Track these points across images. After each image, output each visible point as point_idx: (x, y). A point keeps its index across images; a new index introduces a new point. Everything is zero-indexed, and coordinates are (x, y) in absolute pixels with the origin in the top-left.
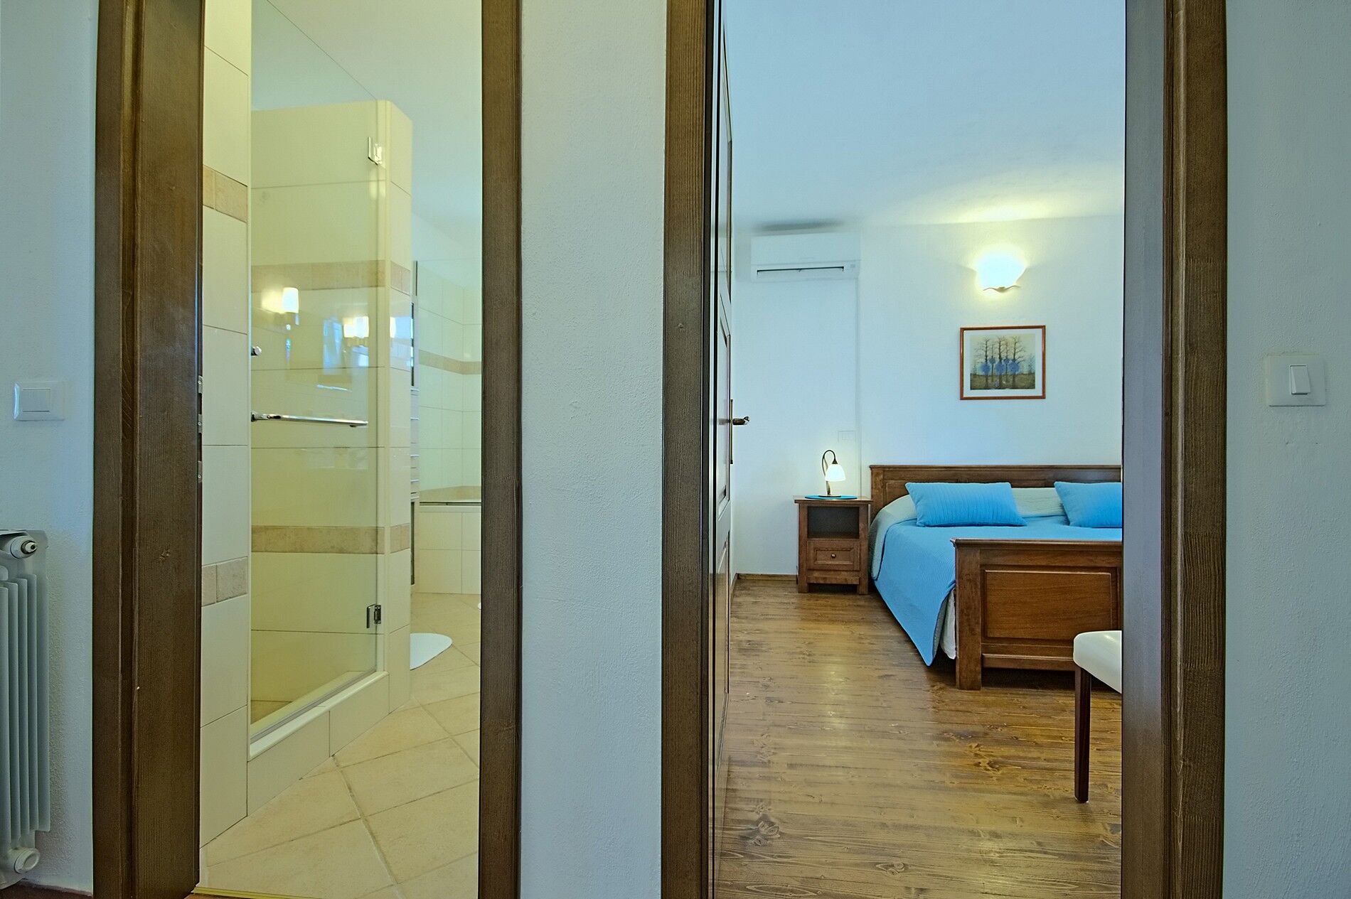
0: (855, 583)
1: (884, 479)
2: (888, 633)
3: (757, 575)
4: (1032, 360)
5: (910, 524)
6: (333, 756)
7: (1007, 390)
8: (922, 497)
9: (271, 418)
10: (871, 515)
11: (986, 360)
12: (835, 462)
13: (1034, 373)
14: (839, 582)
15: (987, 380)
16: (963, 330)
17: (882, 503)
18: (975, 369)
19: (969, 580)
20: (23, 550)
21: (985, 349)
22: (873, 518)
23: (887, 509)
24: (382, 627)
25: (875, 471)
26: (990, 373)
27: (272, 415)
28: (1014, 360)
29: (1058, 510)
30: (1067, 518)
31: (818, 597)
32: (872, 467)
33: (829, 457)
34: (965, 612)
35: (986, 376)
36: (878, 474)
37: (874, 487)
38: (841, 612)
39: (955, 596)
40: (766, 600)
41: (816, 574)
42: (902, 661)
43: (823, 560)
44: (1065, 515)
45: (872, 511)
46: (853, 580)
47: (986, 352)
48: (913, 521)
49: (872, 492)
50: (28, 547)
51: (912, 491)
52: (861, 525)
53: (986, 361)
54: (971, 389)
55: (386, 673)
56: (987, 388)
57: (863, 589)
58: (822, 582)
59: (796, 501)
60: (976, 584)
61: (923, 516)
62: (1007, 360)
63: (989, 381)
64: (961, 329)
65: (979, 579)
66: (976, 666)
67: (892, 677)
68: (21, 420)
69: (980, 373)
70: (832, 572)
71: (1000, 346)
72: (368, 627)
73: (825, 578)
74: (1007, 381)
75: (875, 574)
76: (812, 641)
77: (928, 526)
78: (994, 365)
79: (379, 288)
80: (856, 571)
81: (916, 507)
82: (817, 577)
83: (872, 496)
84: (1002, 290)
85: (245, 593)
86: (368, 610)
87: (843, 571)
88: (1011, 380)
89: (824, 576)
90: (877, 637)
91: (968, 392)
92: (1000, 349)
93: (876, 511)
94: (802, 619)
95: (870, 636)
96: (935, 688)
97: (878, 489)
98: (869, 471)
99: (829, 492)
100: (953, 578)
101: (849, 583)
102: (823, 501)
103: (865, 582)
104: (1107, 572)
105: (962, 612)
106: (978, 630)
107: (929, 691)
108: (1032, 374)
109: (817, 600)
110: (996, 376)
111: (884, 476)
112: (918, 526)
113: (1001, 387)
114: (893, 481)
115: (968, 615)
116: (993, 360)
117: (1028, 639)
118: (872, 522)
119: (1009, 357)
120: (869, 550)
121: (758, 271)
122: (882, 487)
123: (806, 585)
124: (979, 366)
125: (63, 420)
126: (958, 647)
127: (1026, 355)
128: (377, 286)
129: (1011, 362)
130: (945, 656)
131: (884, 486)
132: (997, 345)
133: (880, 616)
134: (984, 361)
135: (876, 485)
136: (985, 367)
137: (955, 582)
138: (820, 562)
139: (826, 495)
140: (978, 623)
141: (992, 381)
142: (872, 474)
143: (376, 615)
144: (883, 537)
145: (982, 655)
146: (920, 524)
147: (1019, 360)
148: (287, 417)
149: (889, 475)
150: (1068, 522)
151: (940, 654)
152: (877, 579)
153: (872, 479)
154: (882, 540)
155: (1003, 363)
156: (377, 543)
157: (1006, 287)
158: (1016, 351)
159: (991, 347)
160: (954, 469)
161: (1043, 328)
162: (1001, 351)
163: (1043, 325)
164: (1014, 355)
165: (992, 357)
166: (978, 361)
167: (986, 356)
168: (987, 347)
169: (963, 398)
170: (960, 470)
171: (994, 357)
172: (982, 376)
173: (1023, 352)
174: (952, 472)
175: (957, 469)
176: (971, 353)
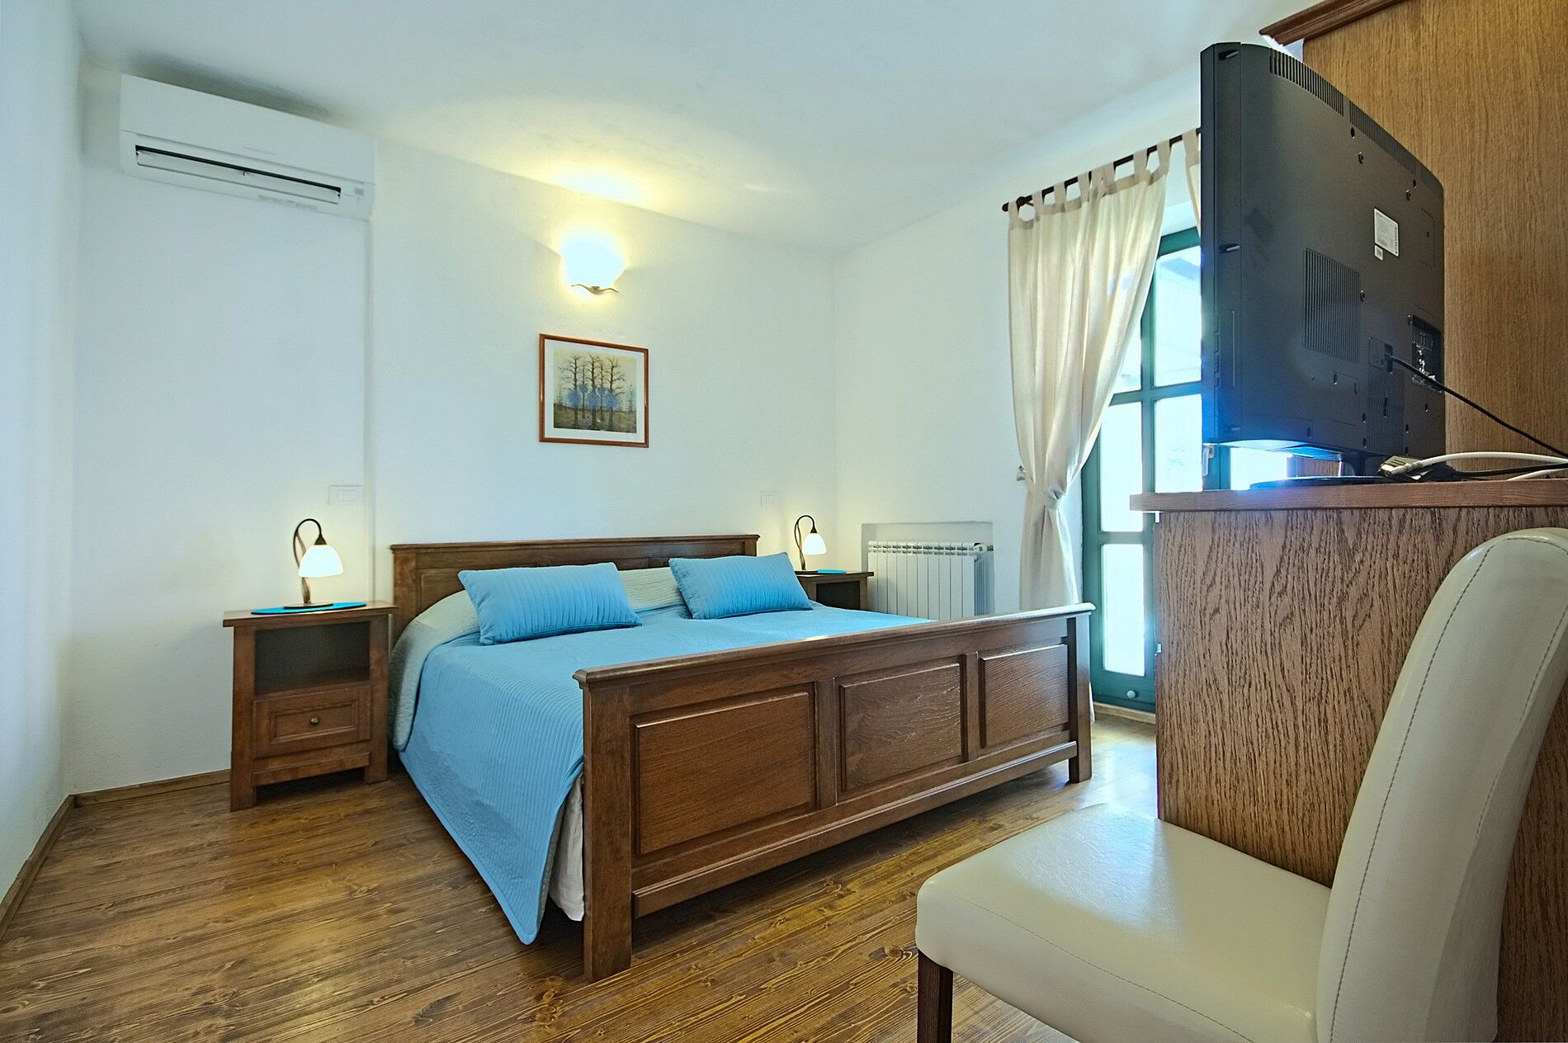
0: (360, 765)
1: (417, 568)
2: (429, 869)
3: (131, 788)
4: (632, 394)
5: (464, 644)
7: (602, 432)
8: (487, 595)
10: (394, 632)
11: (575, 385)
12: (320, 541)
13: (635, 411)
14: (327, 770)
15: (576, 414)
16: (544, 337)
17: (414, 609)
18: (560, 397)
19: (611, 753)
21: (573, 369)
22: (397, 636)
23: (425, 619)
25: (401, 554)
26: (580, 404)
28: (611, 390)
29: (673, 598)
30: (687, 608)
31: (277, 812)
32: (395, 549)
33: (309, 533)
34: (603, 819)
35: (576, 409)
36: (406, 561)
37: (399, 582)
38: (327, 839)
39: (582, 789)
40: (136, 855)
41: (275, 765)
42: (466, 943)
43: (292, 733)
44: (685, 604)
45: (394, 624)
46: (355, 758)
47: (575, 374)
48: (474, 637)
49: (395, 591)
51: (471, 586)
52: (374, 655)
53: (575, 388)
54: (555, 426)
56: (576, 426)
57: (379, 771)
58: (288, 778)
59: (227, 623)
60: (623, 757)
61: (491, 627)
62: (602, 389)
63: (580, 417)
64: (541, 335)
65: (628, 747)
66: (622, 922)
67: (449, 1008)
69: (567, 403)
70: (312, 754)
71: (593, 369)
73: (296, 769)
74: (602, 419)
75: (401, 738)
76: (243, 952)
77: (500, 642)
78: (586, 394)
80: (363, 741)
81: (478, 612)
82: (277, 770)
83: (396, 599)
84: (595, 290)
87: (335, 746)
88: (608, 418)
89: (293, 765)
90: (407, 887)
91: (550, 431)
92: (593, 373)
93: (403, 624)
94: (229, 888)
95: (392, 887)
96: (546, 1000)
97: (407, 586)
98: (390, 556)
99: (307, 598)
100: (578, 751)
101: (349, 766)
102: (294, 616)
103: (382, 757)
104: (803, 691)
105: (597, 821)
106: (627, 847)
107: (532, 1018)
108: (632, 412)
109: (274, 820)
110: (589, 411)
111: (417, 562)
112: (484, 644)
113: (594, 427)
114: (433, 572)
115: (609, 824)
116: (584, 388)
117: (705, 836)
118: (394, 644)
119: (605, 386)
120: (389, 696)
121: (138, 148)
122: (414, 581)
123: (251, 791)
124: (566, 393)
126: (588, 893)
127: (625, 386)
129: (606, 392)
130: (562, 914)
131: (417, 581)
132: (590, 367)
133: (413, 826)
134: (572, 386)
135: (402, 579)
136: (574, 395)
137: (582, 760)
138: (282, 739)
139: (301, 603)
140: (624, 835)
141: (583, 416)
142: (395, 559)
144: (418, 673)
145: (633, 894)
146: (486, 641)
147: (618, 391)
149: (428, 559)
150: (689, 614)
151: (552, 913)
152: (404, 750)
153: (395, 568)
154: (416, 678)
155: (597, 394)
157: (601, 288)
158: (614, 378)
159: (582, 368)
160: (530, 547)
161: (646, 351)
162: (595, 375)
163: (647, 348)
164: (611, 384)
165: (583, 382)
166: (564, 386)
167: (576, 380)
168: (576, 367)
169: (543, 439)
170: (540, 547)
171: (586, 382)
172: (569, 408)
173: (621, 382)
174: (528, 552)
175: (536, 547)
176: (555, 374)
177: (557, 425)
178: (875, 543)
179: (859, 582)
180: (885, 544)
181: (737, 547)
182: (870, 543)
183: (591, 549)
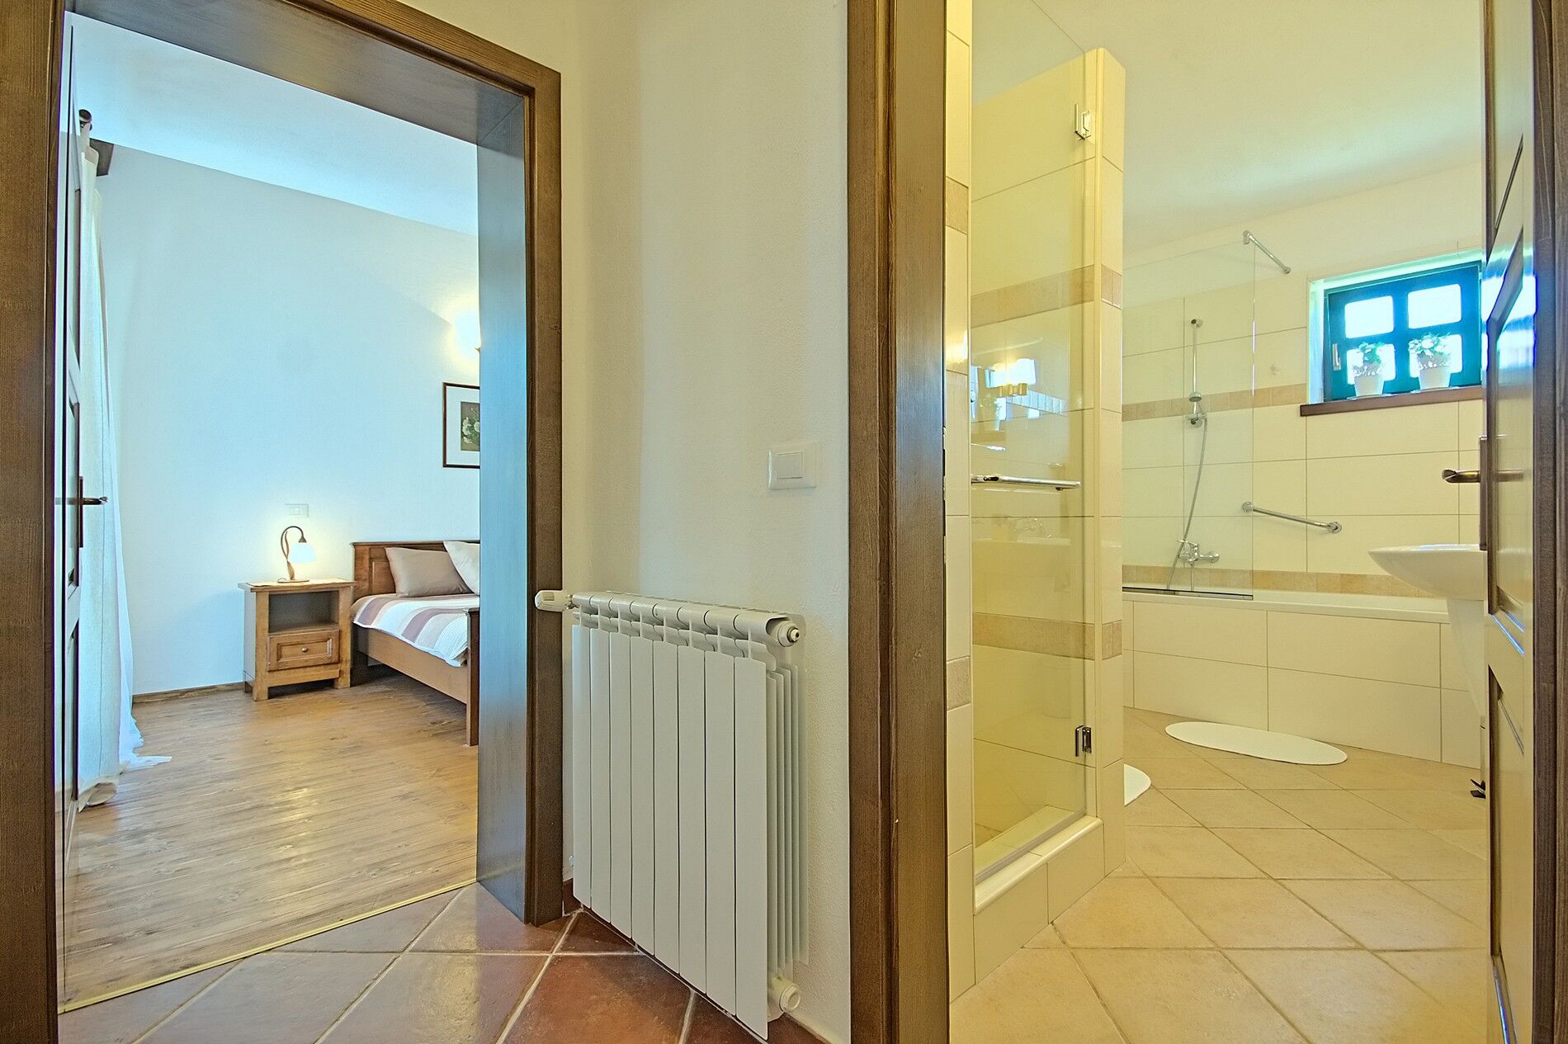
6: (1052, 922)
9: (987, 479)
20: (789, 638)
24: (1091, 758)
27: (988, 477)
50: (793, 637)
55: (1098, 821)
68: (774, 489)
72: (1077, 755)
79: (1085, 304)
85: (969, 703)
86: (1077, 732)
125: (815, 487)
128: (1083, 302)
143: (1085, 739)
148: (1006, 478)
156: (1084, 645)
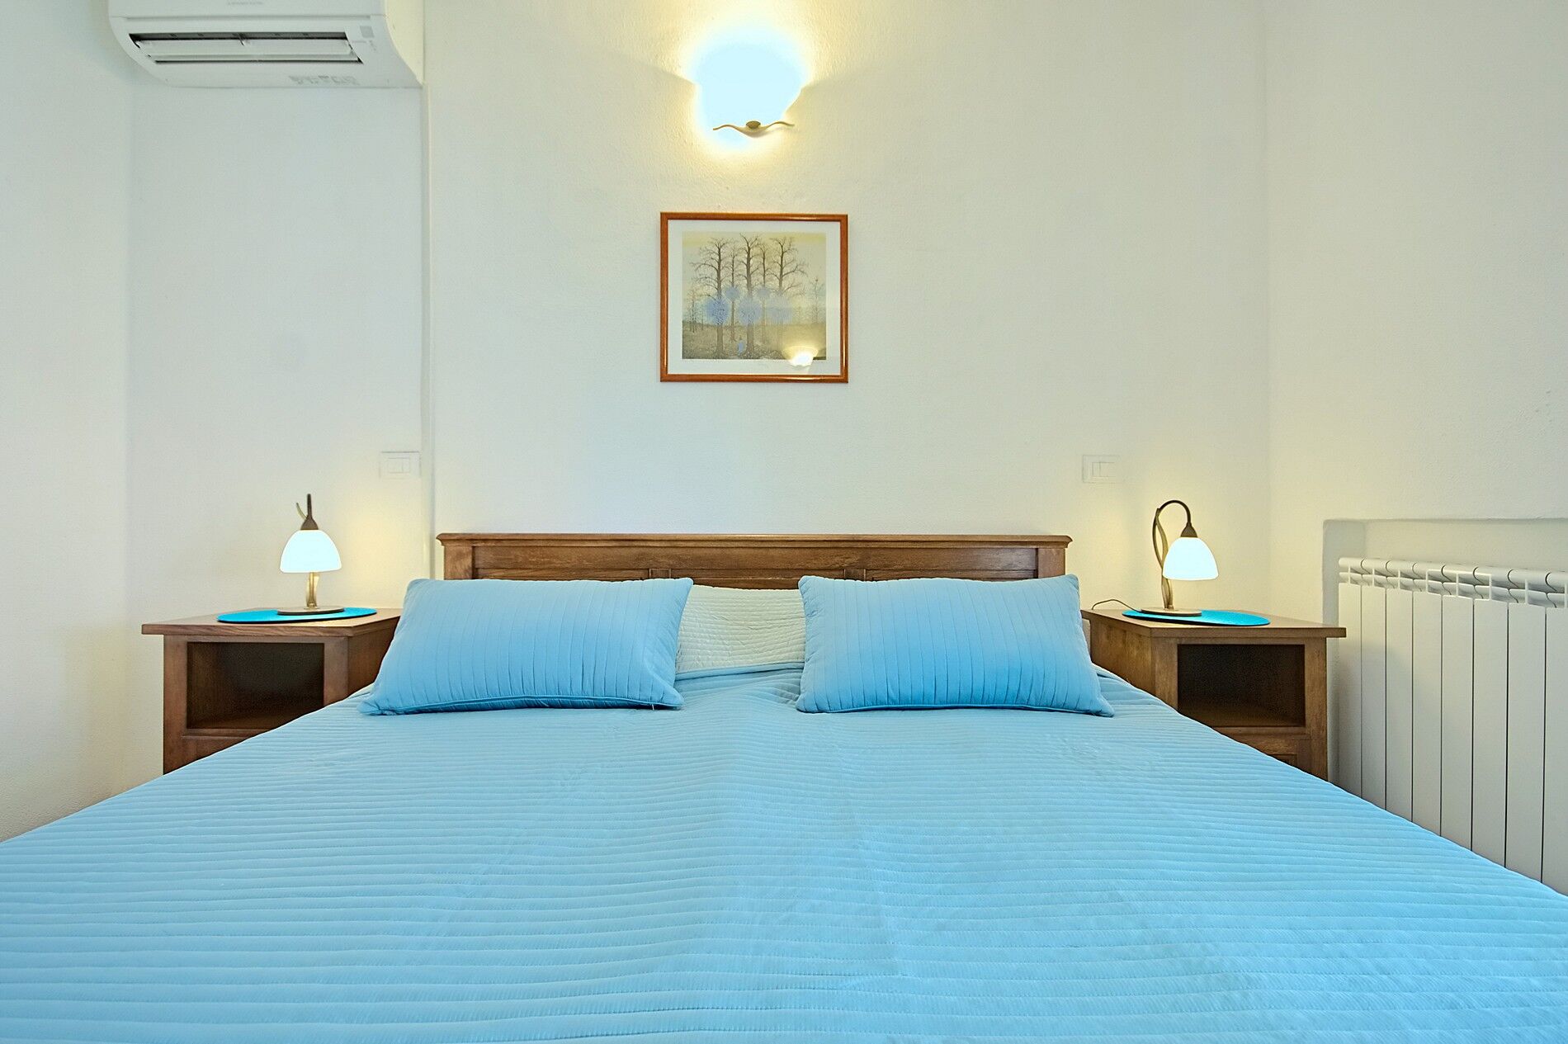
1: (474, 567)
4: (818, 294)
7: (764, 361)
11: (719, 288)
13: (824, 324)
15: (720, 336)
16: (666, 217)
18: (693, 310)
21: (716, 265)
25: (453, 548)
26: (727, 322)
28: (781, 292)
32: (443, 539)
35: (719, 328)
36: (459, 556)
47: (719, 271)
52: (329, 693)
53: (719, 294)
54: (685, 356)
56: (719, 355)
59: (153, 629)
62: (766, 291)
63: (726, 340)
64: (662, 214)
69: (705, 319)
71: (749, 259)
74: (765, 340)
78: (737, 302)
84: (754, 128)
88: (775, 337)
91: (677, 366)
92: (748, 266)
108: (819, 325)
110: (742, 327)
111: (474, 559)
113: (750, 353)
114: (501, 572)
116: (733, 292)
119: (770, 285)
121: (136, 38)
124: (701, 302)
127: (805, 282)
129: (773, 295)
132: (743, 257)
134: (713, 291)
136: (716, 305)
141: (733, 339)
142: (446, 554)
149: (489, 557)
153: (446, 566)
155: (756, 299)
158: (786, 270)
159: (730, 259)
160: (636, 544)
161: (843, 220)
162: (752, 269)
163: (843, 213)
164: (781, 280)
165: (733, 283)
166: (699, 292)
167: (719, 280)
168: (720, 260)
169: (666, 378)
170: (651, 544)
171: (736, 283)
172: (708, 326)
173: (798, 277)
174: (635, 551)
175: (642, 544)
176: (684, 272)
177: (687, 354)
178: (1355, 563)
179: (1302, 647)
180: (1381, 565)
181: (1021, 558)
182: (1343, 562)
183: (736, 551)
